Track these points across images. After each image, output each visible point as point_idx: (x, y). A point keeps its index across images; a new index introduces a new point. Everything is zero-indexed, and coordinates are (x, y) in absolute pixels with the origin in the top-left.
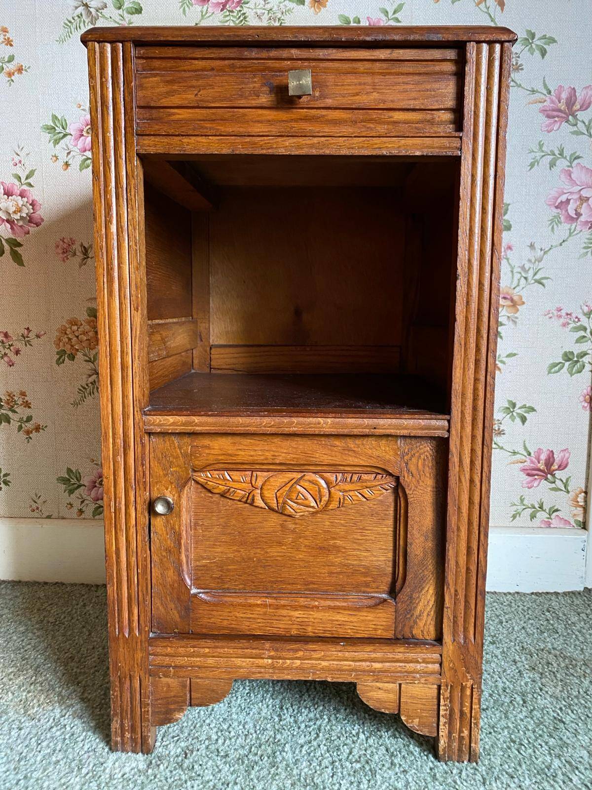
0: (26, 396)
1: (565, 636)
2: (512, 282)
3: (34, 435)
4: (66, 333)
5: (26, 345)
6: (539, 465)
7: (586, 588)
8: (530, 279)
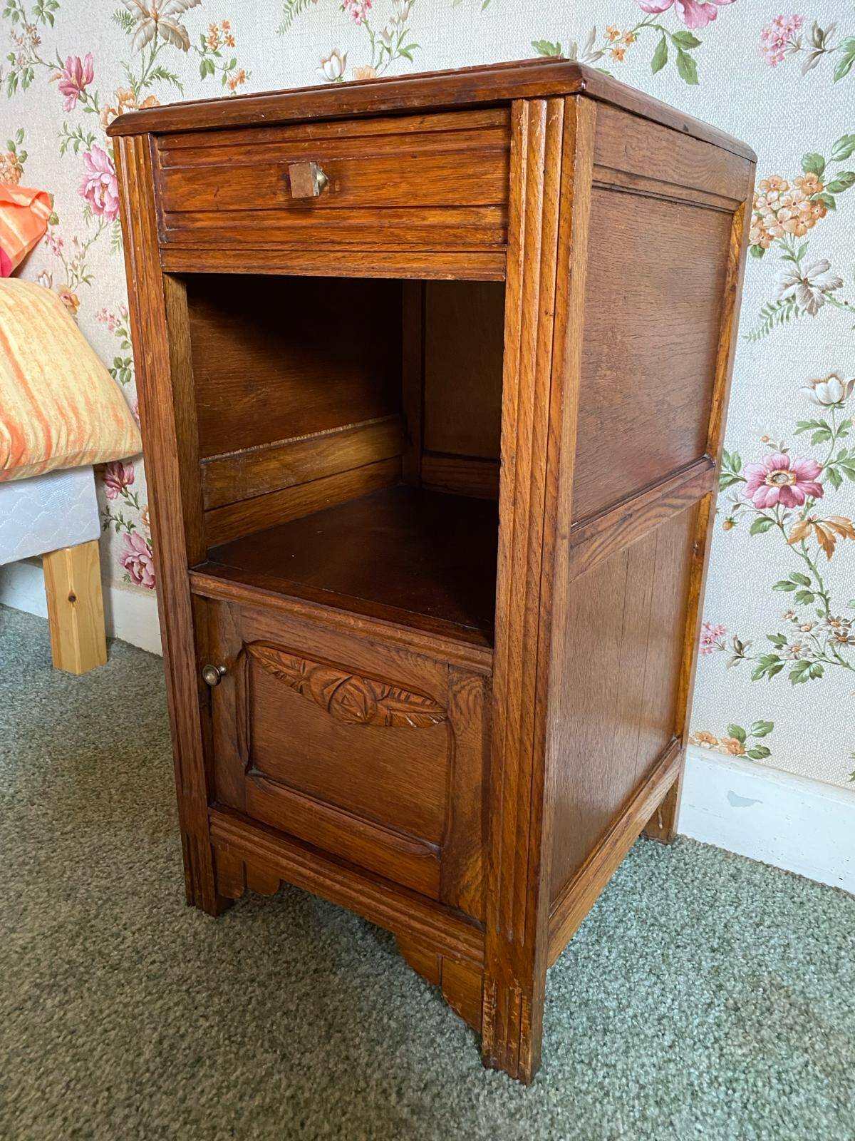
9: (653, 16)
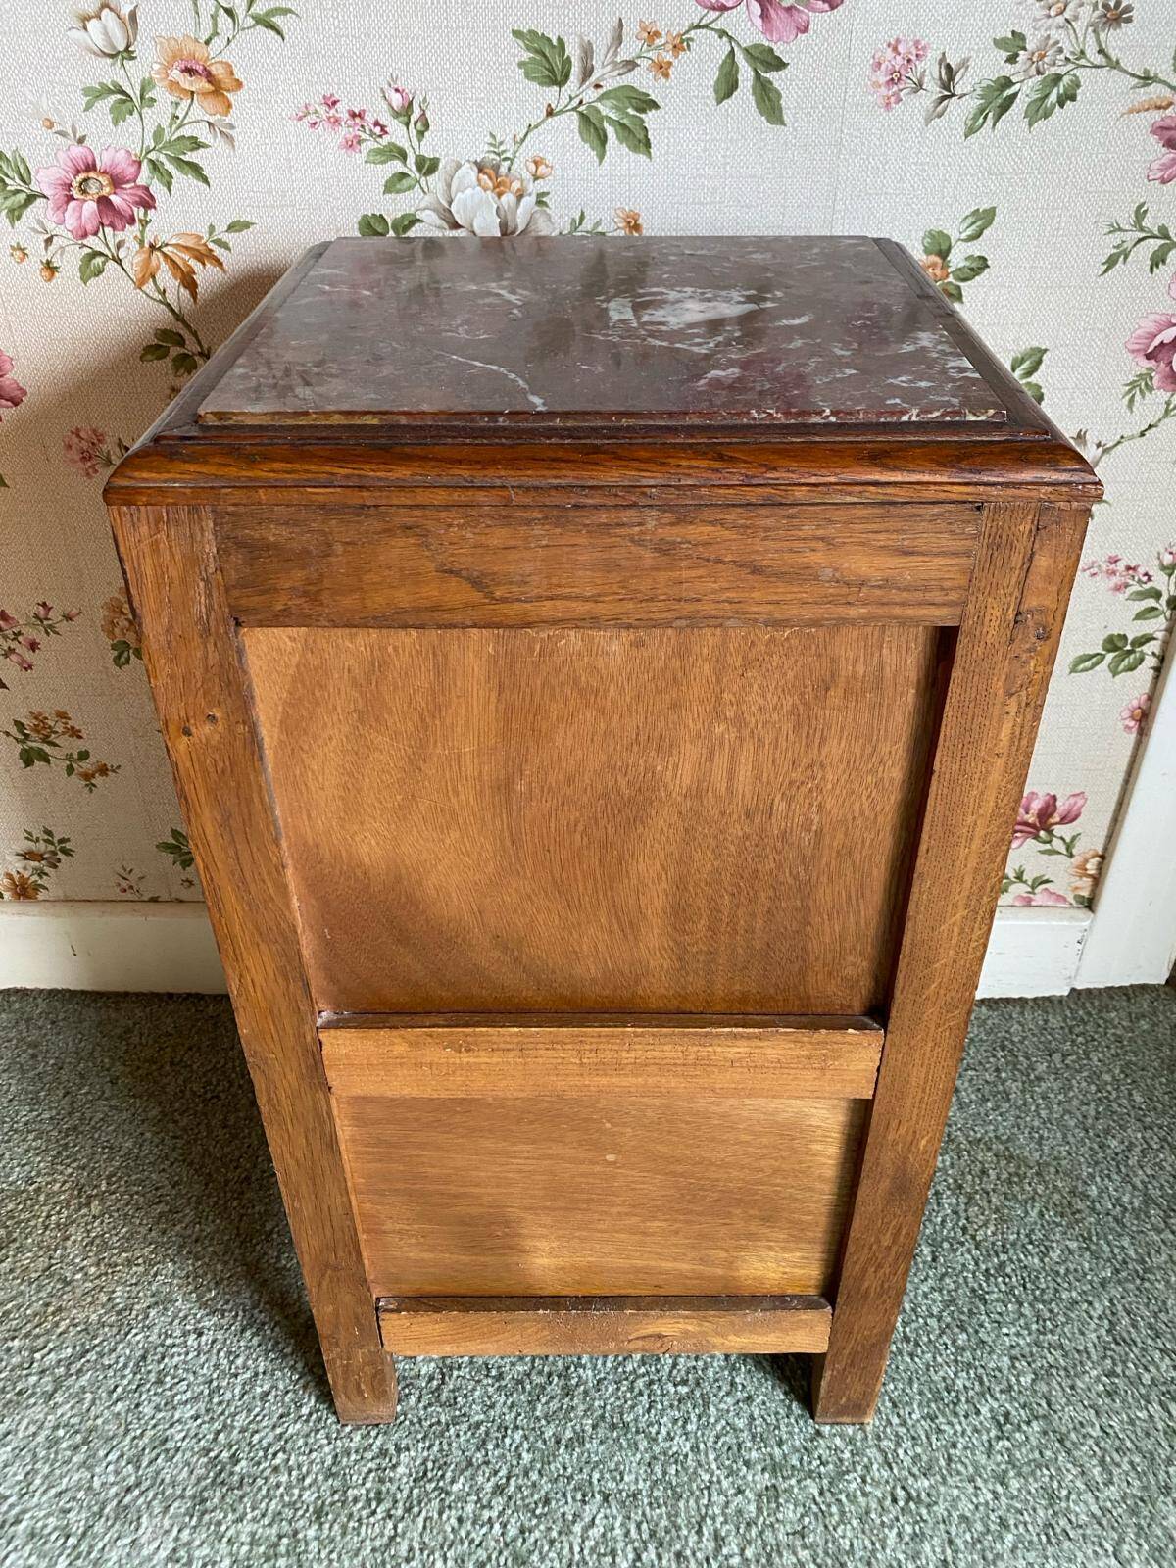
0: (69, 719)
3: (98, 780)
4: (122, 612)
5: (48, 634)
6: (1026, 817)
7: (1073, 990)
9: (714, 14)
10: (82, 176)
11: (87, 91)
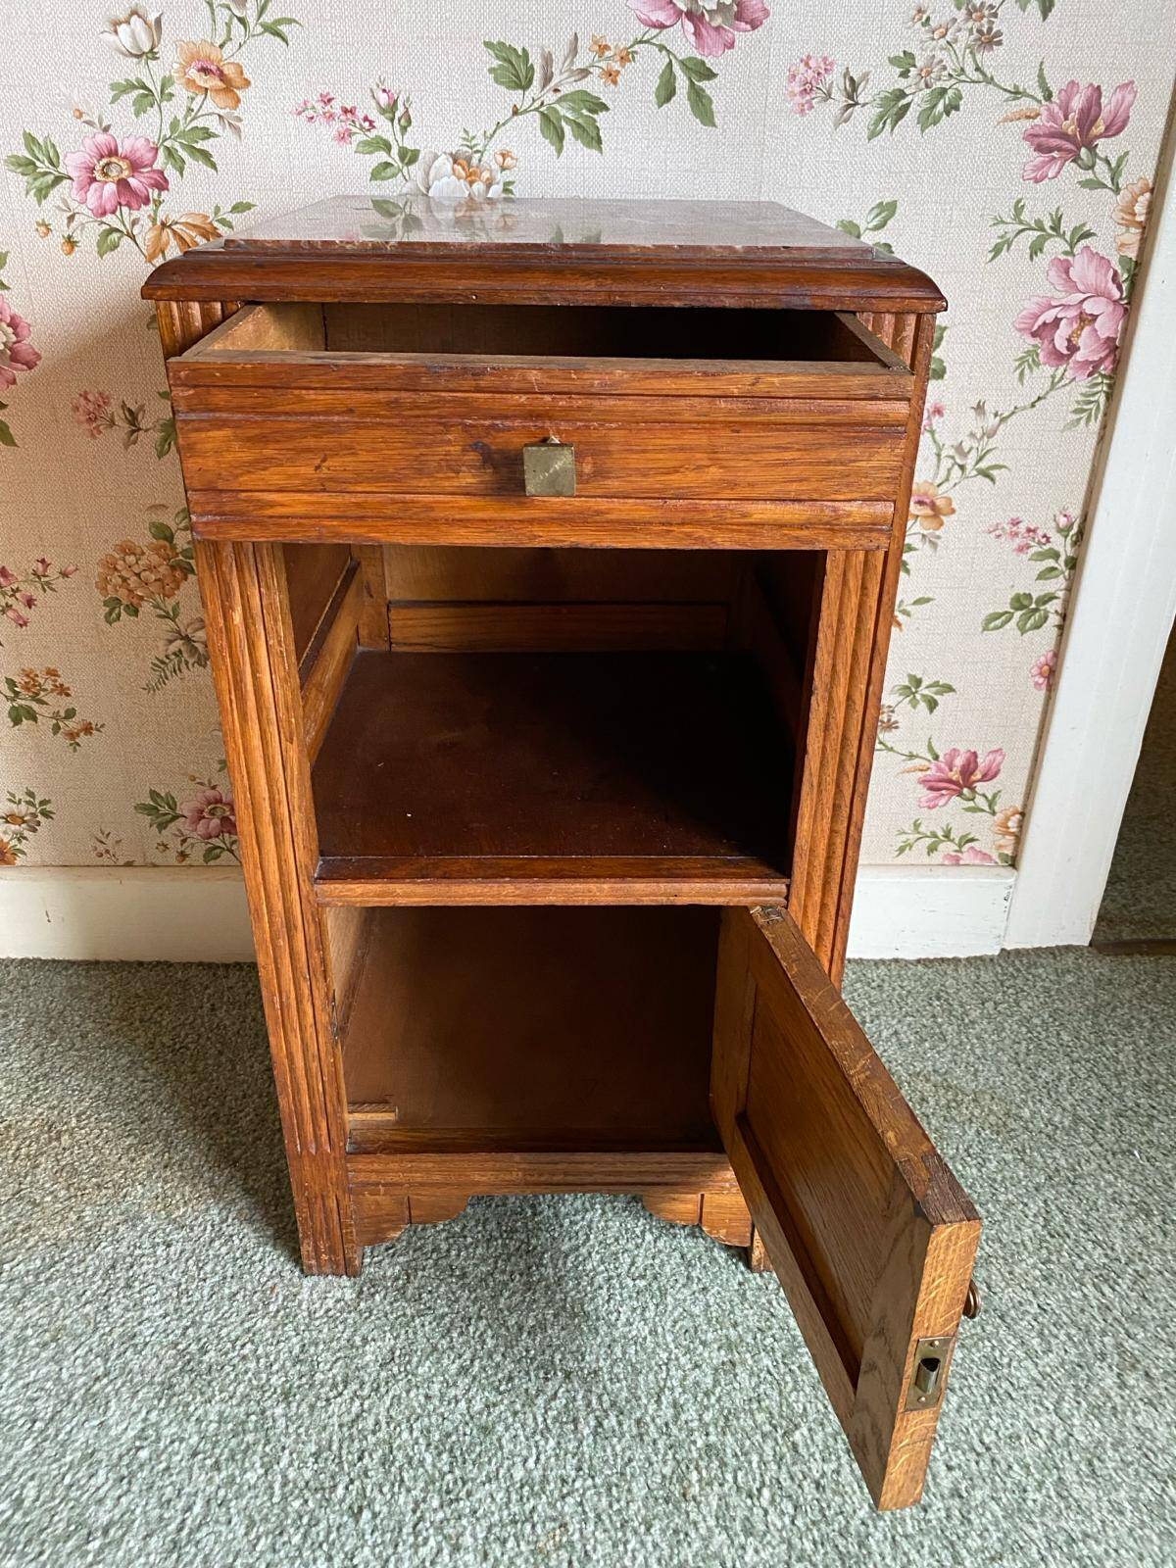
0: (59, 676)
1: (955, 1047)
2: (936, 474)
3: (83, 739)
4: (116, 569)
5: (45, 591)
6: (950, 774)
7: (1003, 950)
8: (969, 467)
9: (655, 32)
10: (104, 161)
11: (113, 86)
